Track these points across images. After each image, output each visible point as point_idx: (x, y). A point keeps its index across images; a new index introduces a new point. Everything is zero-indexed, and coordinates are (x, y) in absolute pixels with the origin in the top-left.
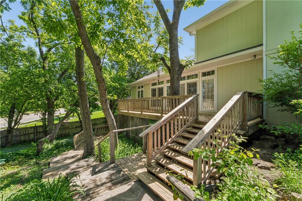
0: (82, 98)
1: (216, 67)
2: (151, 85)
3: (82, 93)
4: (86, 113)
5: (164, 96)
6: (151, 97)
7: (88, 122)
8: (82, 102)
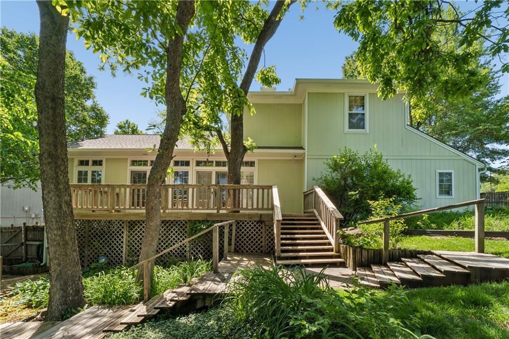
0: (56, 163)
1: (257, 158)
2: (129, 163)
3: (59, 151)
4: (66, 202)
5: (166, 184)
6: (128, 183)
7: (71, 227)
8: (56, 173)
